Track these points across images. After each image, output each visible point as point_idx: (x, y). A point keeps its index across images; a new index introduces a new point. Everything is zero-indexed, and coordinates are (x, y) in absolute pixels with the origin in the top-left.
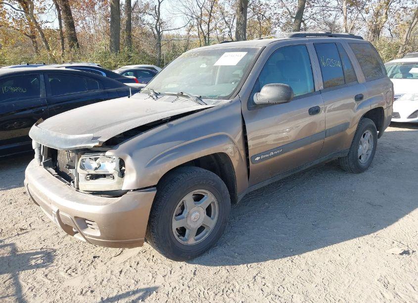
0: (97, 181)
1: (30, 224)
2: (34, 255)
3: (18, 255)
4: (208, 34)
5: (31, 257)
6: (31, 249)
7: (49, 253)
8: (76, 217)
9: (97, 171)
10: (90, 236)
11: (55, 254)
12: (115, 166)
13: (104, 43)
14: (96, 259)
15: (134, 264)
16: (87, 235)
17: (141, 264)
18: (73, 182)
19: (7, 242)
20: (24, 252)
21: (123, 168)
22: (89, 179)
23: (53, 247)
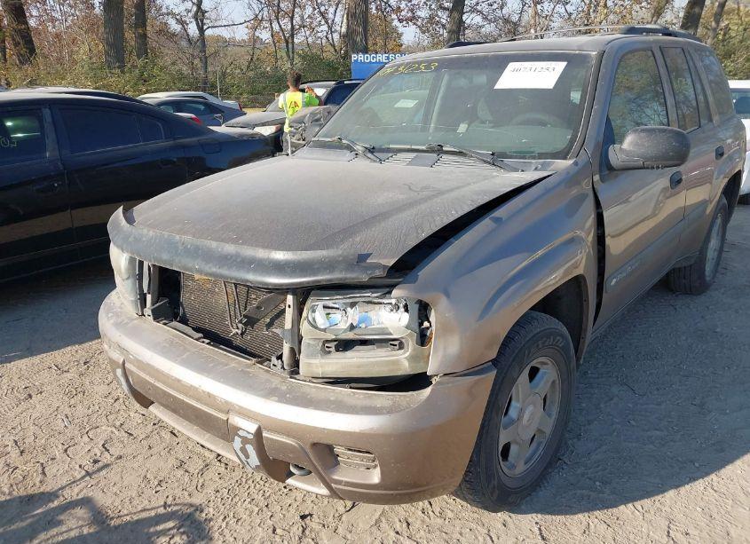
0: (349, 354)
1: (103, 445)
2: (157, 524)
3: (116, 528)
4: (292, 36)
5: (152, 530)
6: (140, 508)
7: (190, 515)
8: (314, 445)
9: (356, 331)
10: (348, 484)
11: (204, 515)
12: (407, 320)
13: (88, 49)
14: (308, 520)
15: (401, 526)
16: (339, 482)
17: (416, 524)
18: (280, 357)
19: (72, 494)
20: (128, 518)
21: (426, 324)
22: (333, 349)
23: (189, 500)
